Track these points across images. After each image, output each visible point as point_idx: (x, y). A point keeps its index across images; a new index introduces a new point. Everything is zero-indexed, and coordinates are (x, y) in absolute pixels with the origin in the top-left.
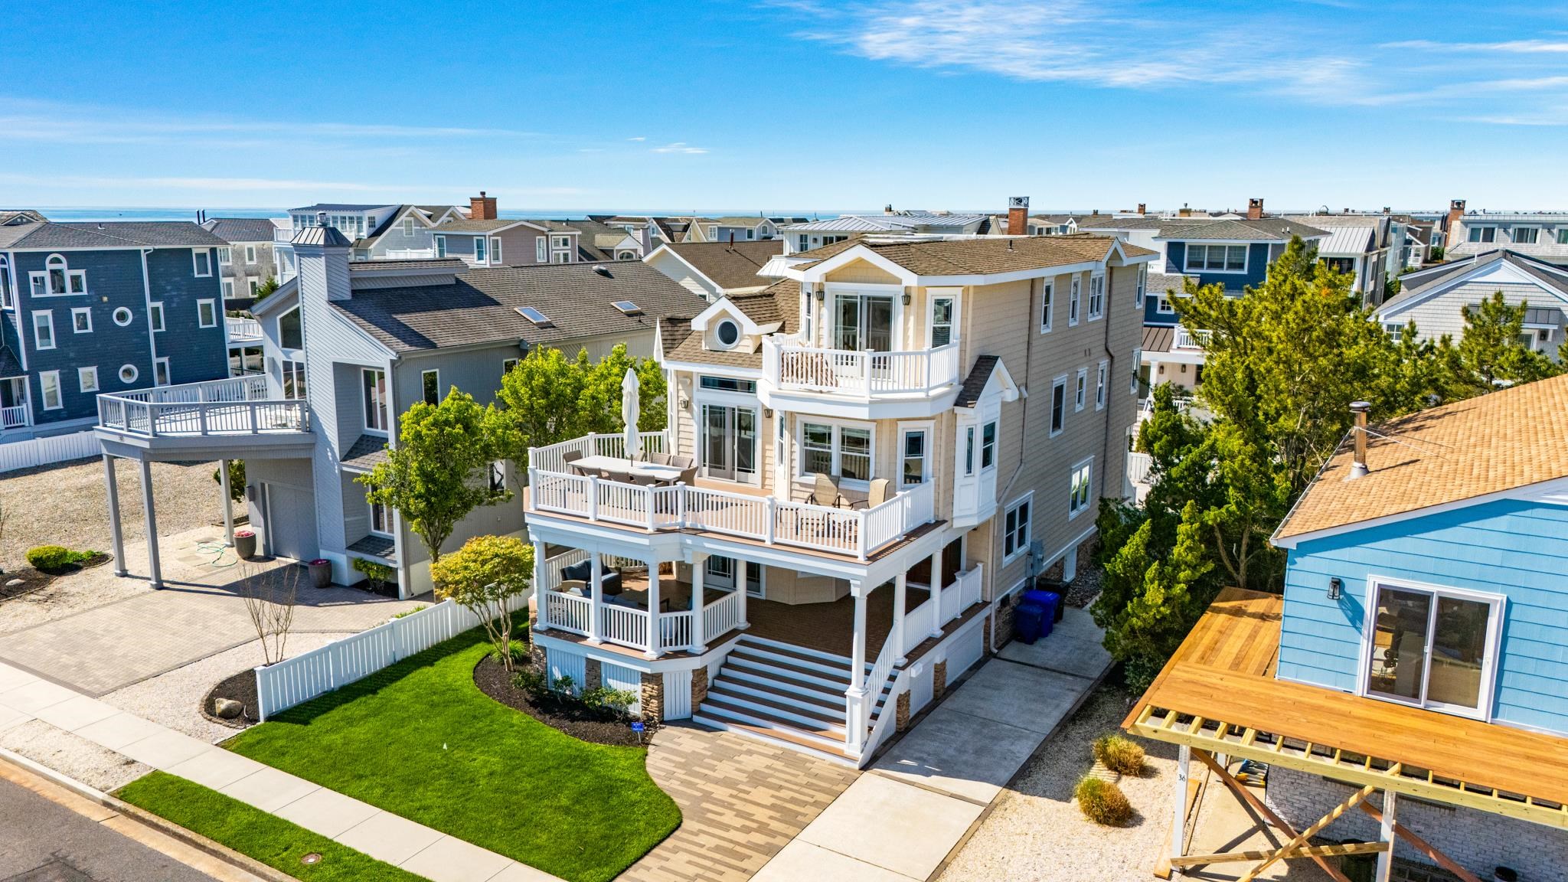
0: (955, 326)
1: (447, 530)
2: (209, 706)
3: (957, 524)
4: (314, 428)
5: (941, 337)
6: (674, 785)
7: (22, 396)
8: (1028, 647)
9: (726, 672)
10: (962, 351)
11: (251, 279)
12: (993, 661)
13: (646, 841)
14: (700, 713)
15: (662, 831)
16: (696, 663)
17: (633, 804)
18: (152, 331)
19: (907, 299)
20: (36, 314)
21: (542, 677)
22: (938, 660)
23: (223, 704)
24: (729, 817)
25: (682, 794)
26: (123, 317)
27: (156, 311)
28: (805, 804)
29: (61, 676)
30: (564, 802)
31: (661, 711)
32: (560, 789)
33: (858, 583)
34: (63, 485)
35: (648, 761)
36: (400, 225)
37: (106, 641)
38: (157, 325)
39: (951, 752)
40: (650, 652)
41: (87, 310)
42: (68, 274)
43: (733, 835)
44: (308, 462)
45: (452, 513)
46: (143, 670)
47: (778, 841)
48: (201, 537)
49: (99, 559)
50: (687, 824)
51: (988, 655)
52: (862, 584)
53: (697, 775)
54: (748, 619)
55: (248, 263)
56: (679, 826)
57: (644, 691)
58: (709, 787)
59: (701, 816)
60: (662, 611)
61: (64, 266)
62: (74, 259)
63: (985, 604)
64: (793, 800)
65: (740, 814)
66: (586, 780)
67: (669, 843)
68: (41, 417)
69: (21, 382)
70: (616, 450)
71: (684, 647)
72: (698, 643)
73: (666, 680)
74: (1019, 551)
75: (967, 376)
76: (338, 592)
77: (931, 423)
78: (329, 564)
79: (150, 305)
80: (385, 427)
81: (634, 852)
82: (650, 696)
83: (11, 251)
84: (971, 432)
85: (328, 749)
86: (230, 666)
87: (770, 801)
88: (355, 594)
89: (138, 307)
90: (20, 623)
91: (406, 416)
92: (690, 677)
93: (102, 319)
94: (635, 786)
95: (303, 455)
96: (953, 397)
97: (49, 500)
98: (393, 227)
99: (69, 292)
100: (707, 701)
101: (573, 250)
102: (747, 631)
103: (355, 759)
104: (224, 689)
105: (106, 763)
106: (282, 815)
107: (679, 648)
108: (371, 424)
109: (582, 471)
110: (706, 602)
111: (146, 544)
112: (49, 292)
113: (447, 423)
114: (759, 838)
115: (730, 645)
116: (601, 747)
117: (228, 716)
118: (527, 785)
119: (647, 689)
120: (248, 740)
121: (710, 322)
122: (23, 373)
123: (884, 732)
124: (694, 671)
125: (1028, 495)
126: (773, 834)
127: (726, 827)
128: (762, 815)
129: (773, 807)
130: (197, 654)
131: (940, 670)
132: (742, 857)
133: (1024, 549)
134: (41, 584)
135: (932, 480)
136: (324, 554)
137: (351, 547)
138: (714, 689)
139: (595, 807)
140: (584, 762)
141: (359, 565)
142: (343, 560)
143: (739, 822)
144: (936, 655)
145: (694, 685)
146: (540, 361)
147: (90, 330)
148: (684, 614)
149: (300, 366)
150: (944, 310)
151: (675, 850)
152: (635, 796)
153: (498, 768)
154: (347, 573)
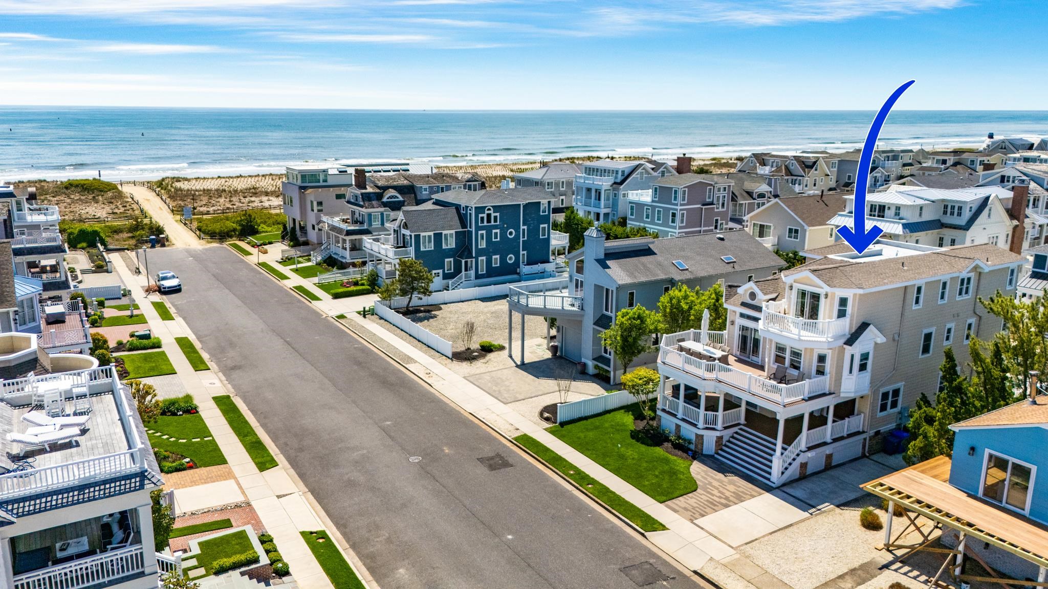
0: (849, 309)
1: (630, 361)
2: (541, 414)
3: (842, 395)
4: (584, 310)
5: (842, 314)
6: (699, 477)
7: (472, 267)
8: (888, 457)
9: (732, 440)
10: (851, 320)
11: (562, 197)
12: (866, 460)
13: (682, 492)
14: (718, 454)
15: (690, 490)
16: (718, 434)
17: (681, 480)
18: (521, 239)
19: (826, 296)
20: (480, 232)
21: (658, 428)
22: (828, 452)
23: (546, 415)
24: (715, 492)
25: (701, 481)
26: (511, 234)
27: (524, 230)
28: (747, 494)
29: (494, 394)
30: (657, 473)
31: (702, 449)
32: (656, 469)
33: (781, 413)
34: (486, 310)
35: (692, 467)
36: (637, 174)
37: (507, 383)
38: (524, 237)
39: (819, 490)
40: (700, 426)
41: (498, 231)
42: (493, 215)
43: (715, 498)
44: (581, 321)
45: (633, 354)
46: (520, 397)
47: (731, 503)
48: (537, 343)
49: (502, 348)
50: (699, 490)
51: (863, 456)
52: (782, 416)
53: (708, 475)
54: (746, 420)
55: (561, 189)
56: (695, 490)
57: (696, 440)
58: (712, 481)
59: (705, 489)
60: (706, 410)
61: (491, 212)
62: (496, 209)
63: (863, 432)
64: (743, 492)
65: (720, 492)
66: (666, 468)
67: (690, 495)
68: (478, 277)
69: (472, 261)
70: (697, 339)
71: (714, 426)
72: (719, 426)
73: (705, 438)
74: (890, 411)
75: (853, 331)
76: (588, 377)
77: (830, 351)
78: (585, 365)
79: (522, 227)
80: (611, 312)
81: (676, 495)
82: (698, 443)
83: (474, 206)
84: (852, 356)
85: (579, 438)
86: (549, 400)
87: (733, 490)
88: (593, 378)
89: (517, 229)
90: (478, 372)
91: (619, 313)
92: (715, 439)
93: (503, 234)
94: (684, 474)
95: (579, 319)
96: (844, 340)
97: (482, 317)
98: (634, 175)
99: (493, 223)
100: (722, 450)
101: (728, 194)
102: (744, 425)
103: (587, 443)
104: (547, 409)
105: (511, 428)
106: (563, 456)
107: (712, 426)
108: (607, 310)
109: (681, 349)
110: (725, 409)
111: (520, 342)
112: (485, 224)
113: (634, 319)
114: (723, 501)
115: (736, 429)
116: (675, 458)
117: (547, 419)
118: (645, 465)
120: (553, 429)
121: (746, 291)
122: (473, 258)
123: (790, 476)
124: (717, 437)
125: (900, 385)
126: (730, 501)
127: (713, 495)
128: (728, 494)
129: (734, 493)
130: (537, 394)
131: (829, 457)
132: (715, 505)
133: (895, 410)
134: (484, 356)
135: (828, 376)
136: (583, 360)
137: (594, 359)
138: (726, 446)
139: (667, 477)
140: (667, 461)
141: (596, 367)
142: (590, 364)
143: (719, 494)
144: (827, 450)
145: (716, 442)
146: (677, 292)
147: (498, 239)
148: (715, 413)
149: (582, 282)
150: (843, 302)
151: (691, 498)
152: (682, 477)
153: (636, 457)
154: (591, 370)
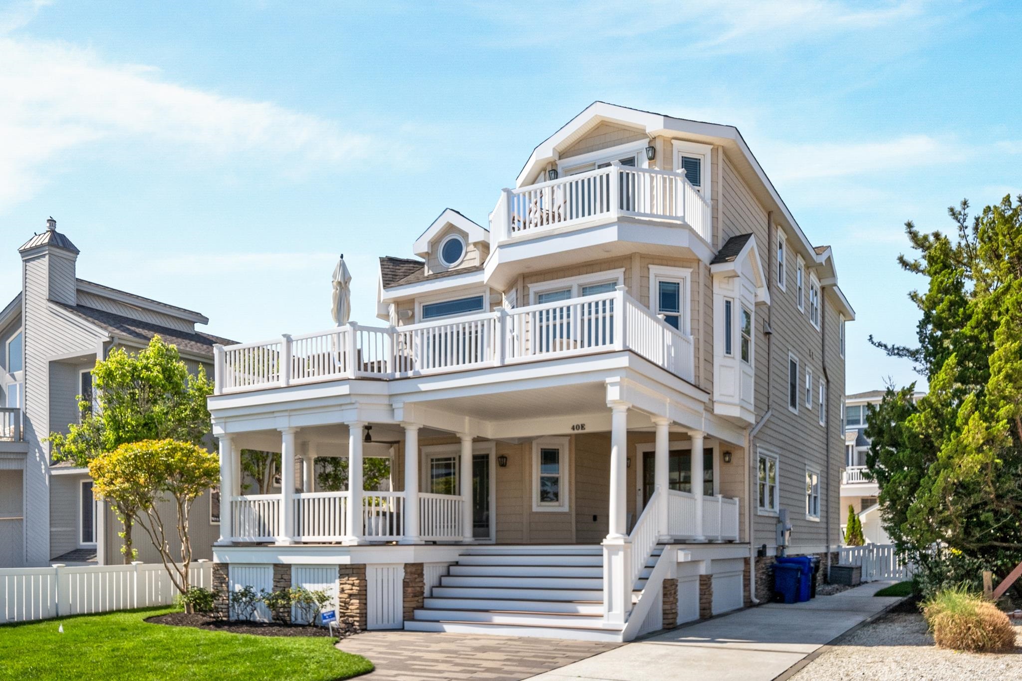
0: (706, 189)
3: (717, 409)
4: (28, 437)
9: (447, 580)
10: (715, 218)
14: (414, 620)
16: (409, 555)
19: (652, 152)
24: (444, 667)
31: (363, 615)
33: (617, 379)
40: (349, 539)
51: (749, 605)
53: (401, 649)
57: (342, 591)
58: (418, 654)
59: (403, 668)
60: (365, 489)
64: (537, 657)
65: (460, 665)
71: (395, 538)
72: (412, 533)
73: (370, 574)
74: (770, 510)
75: (721, 247)
82: (350, 595)
84: (728, 306)
87: (501, 658)
92: (401, 574)
95: (13, 466)
96: (709, 255)
100: (423, 608)
107: (388, 538)
119: (347, 587)
121: (434, 243)
124: (406, 565)
125: (774, 454)
127: (438, 672)
128: (489, 664)
129: (509, 661)
131: (706, 583)
133: (773, 511)
135: (691, 340)
138: (432, 597)
145: (406, 584)
